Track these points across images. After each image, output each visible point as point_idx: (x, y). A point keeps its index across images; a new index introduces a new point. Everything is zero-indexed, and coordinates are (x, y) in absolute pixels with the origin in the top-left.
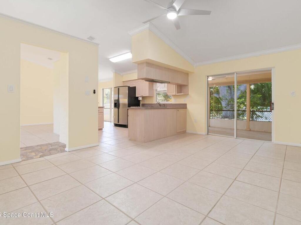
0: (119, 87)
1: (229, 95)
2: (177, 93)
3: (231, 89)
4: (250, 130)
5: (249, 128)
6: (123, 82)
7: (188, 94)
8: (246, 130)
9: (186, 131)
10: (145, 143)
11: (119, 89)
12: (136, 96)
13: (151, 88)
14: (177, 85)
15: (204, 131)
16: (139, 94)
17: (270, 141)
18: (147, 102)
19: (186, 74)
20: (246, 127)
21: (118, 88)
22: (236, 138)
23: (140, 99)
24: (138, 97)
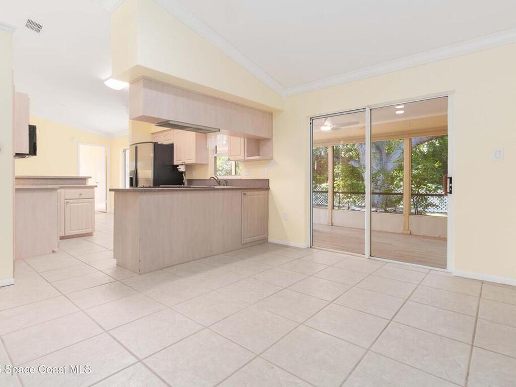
0: (138, 145)
1: (378, 162)
2: (247, 156)
3: (381, 152)
4: (410, 234)
5: (409, 230)
6: (152, 134)
7: (272, 159)
8: (402, 233)
9: (267, 239)
10: (140, 274)
11: (136, 147)
12: (174, 164)
13: (201, 147)
14: (247, 138)
15: (302, 241)
16: (180, 159)
17: (444, 268)
18: (197, 175)
19: (268, 115)
20: (402, 228)
21: (136, 145)
22: (369, 259)
23: (182, 169)
24: (178, 166)
